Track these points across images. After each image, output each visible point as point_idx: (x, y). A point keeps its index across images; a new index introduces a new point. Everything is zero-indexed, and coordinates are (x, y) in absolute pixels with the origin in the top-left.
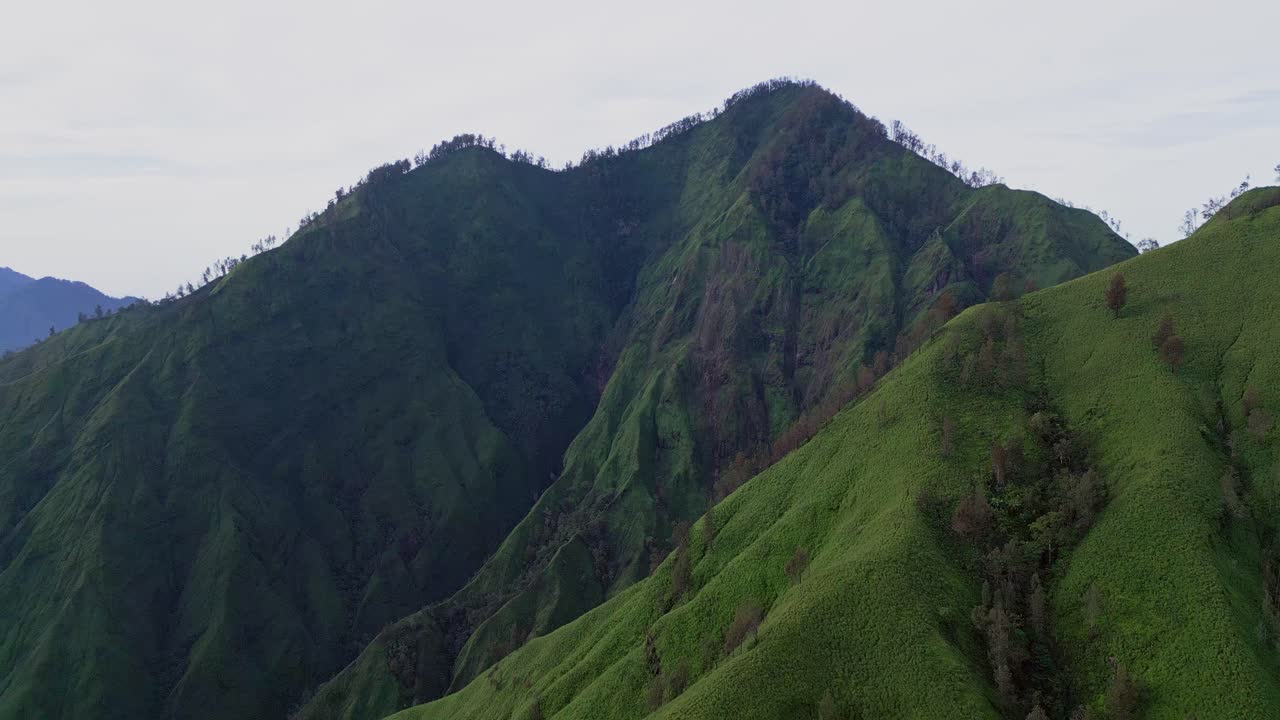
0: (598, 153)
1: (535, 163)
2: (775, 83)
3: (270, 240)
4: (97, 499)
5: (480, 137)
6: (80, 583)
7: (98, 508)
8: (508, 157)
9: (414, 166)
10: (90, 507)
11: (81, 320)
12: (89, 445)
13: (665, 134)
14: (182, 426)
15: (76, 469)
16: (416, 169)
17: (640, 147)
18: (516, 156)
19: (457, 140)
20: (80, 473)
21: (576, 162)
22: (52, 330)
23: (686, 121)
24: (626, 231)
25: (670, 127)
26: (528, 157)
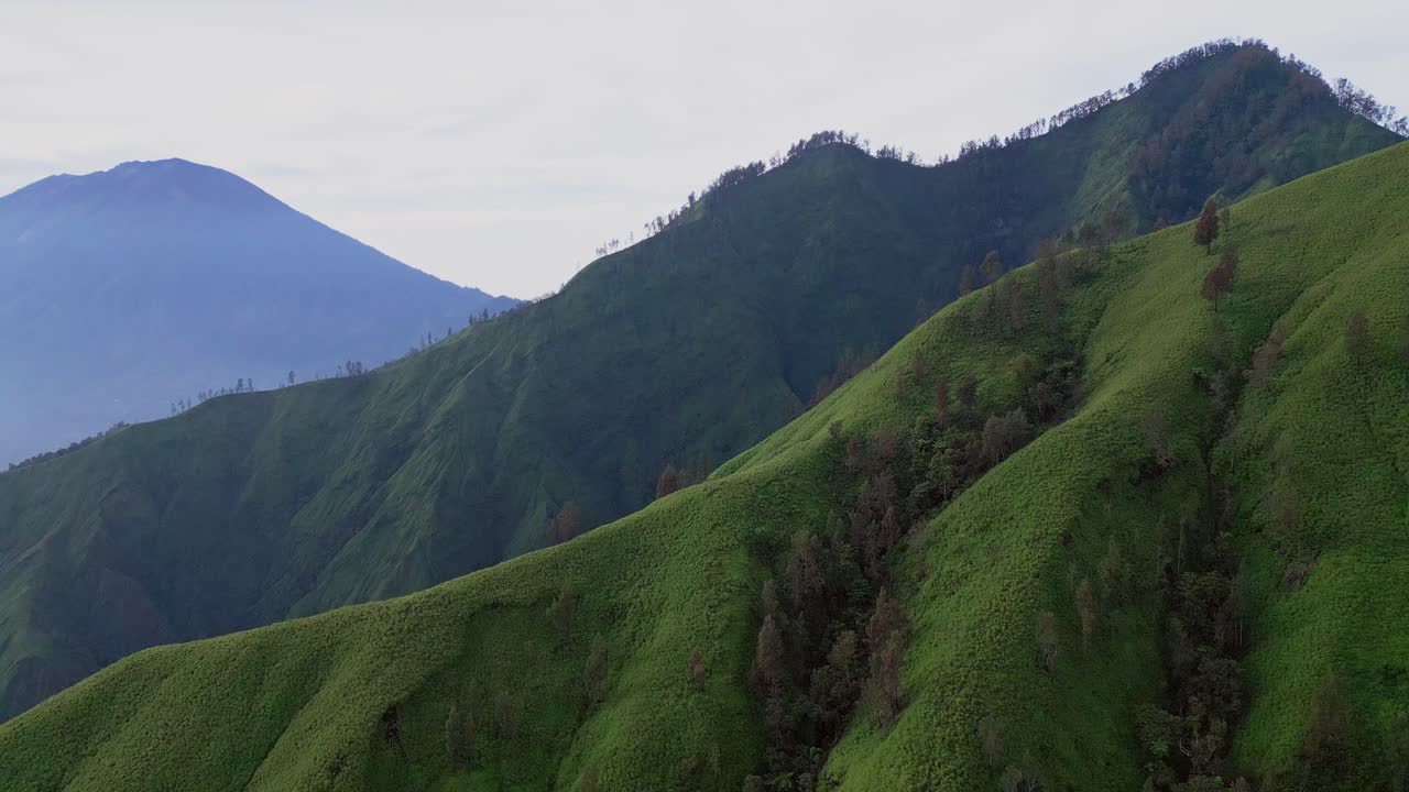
0: (979, 144)
1: (904, 159)
2: (1211, 47)
3: (615, 243)
4: (435, 475)
5: (841, 133)
6: (411, 549)
7: (435, 483)
8: (873, 153)
9: (768, 167)
10: (428, 483)
11: (471, 321)
12: (436, 427)
13: (1065, 119)
14: (513, 416)
15: (424, 448)
16: (771, 171)
17: (1033, 135)
18: (883, 152)
19: (816, 138)
20: (426, 452)
21: (954, 155)
22: (450, 330)
23: (1093, 101)
24: (1007, 231)
25: (1072, 110)
26: (897, 152)
